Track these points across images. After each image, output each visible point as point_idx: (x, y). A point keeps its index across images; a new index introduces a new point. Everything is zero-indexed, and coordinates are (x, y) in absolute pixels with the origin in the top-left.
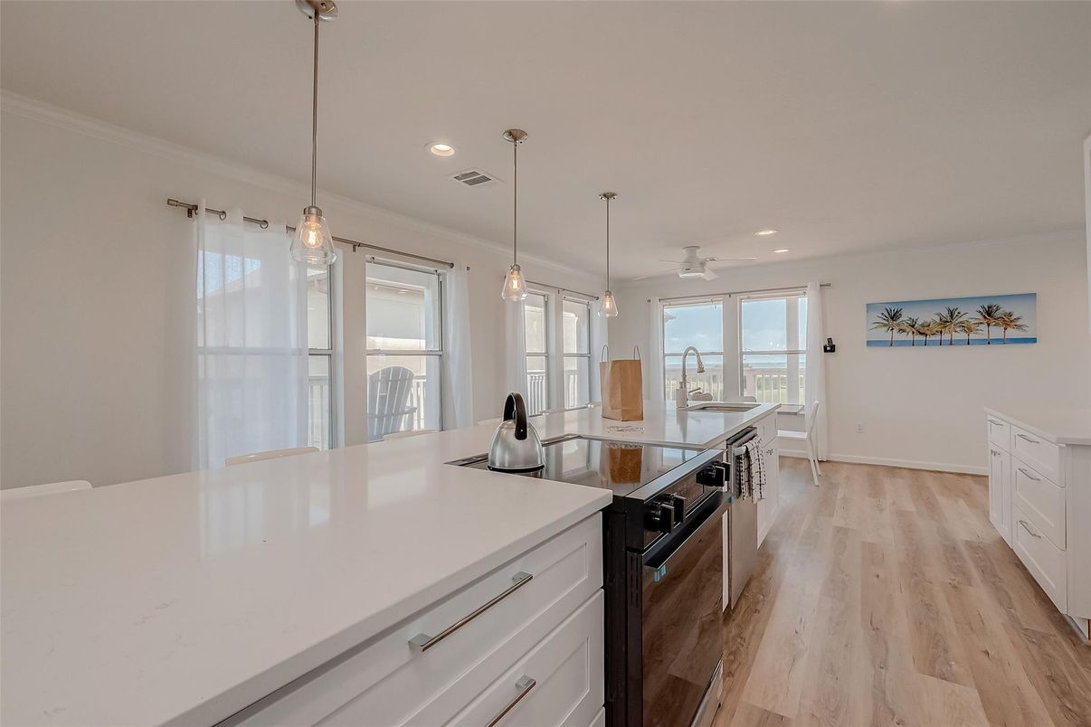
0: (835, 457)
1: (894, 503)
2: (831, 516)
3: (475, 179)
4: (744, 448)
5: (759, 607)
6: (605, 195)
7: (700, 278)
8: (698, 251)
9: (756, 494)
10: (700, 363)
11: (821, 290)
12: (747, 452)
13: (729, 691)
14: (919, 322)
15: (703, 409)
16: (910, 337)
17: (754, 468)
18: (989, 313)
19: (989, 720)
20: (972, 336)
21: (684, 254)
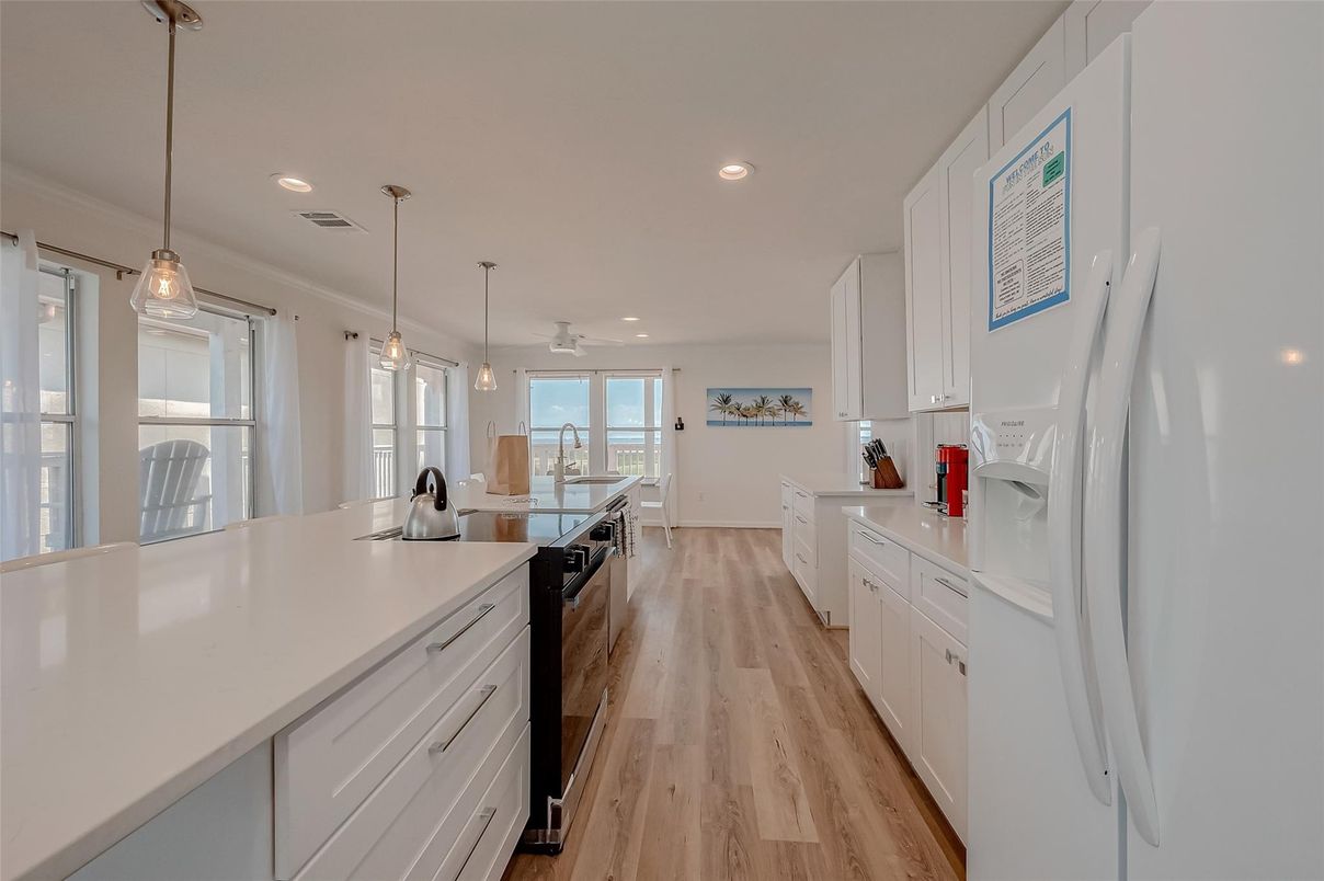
0: (683, 523)
1: (725, 556)
2: (680, 571)
3: (329, 221)
4: (619, 514)
5: (629, 650)
6: (484, 264)
7: (571, 354)
8: (569, 327)
9: (628, 553)
10: (577, 439)
11: (674, 375)
12: (622, 517)
13: (611, 714)
14: (743, 406)
15: (578, 482)
16: (736, 419)
17: (627, 530)
18: (786, 401)
19: (776, 683)
20: (776, 419)
21: (555, 330)
